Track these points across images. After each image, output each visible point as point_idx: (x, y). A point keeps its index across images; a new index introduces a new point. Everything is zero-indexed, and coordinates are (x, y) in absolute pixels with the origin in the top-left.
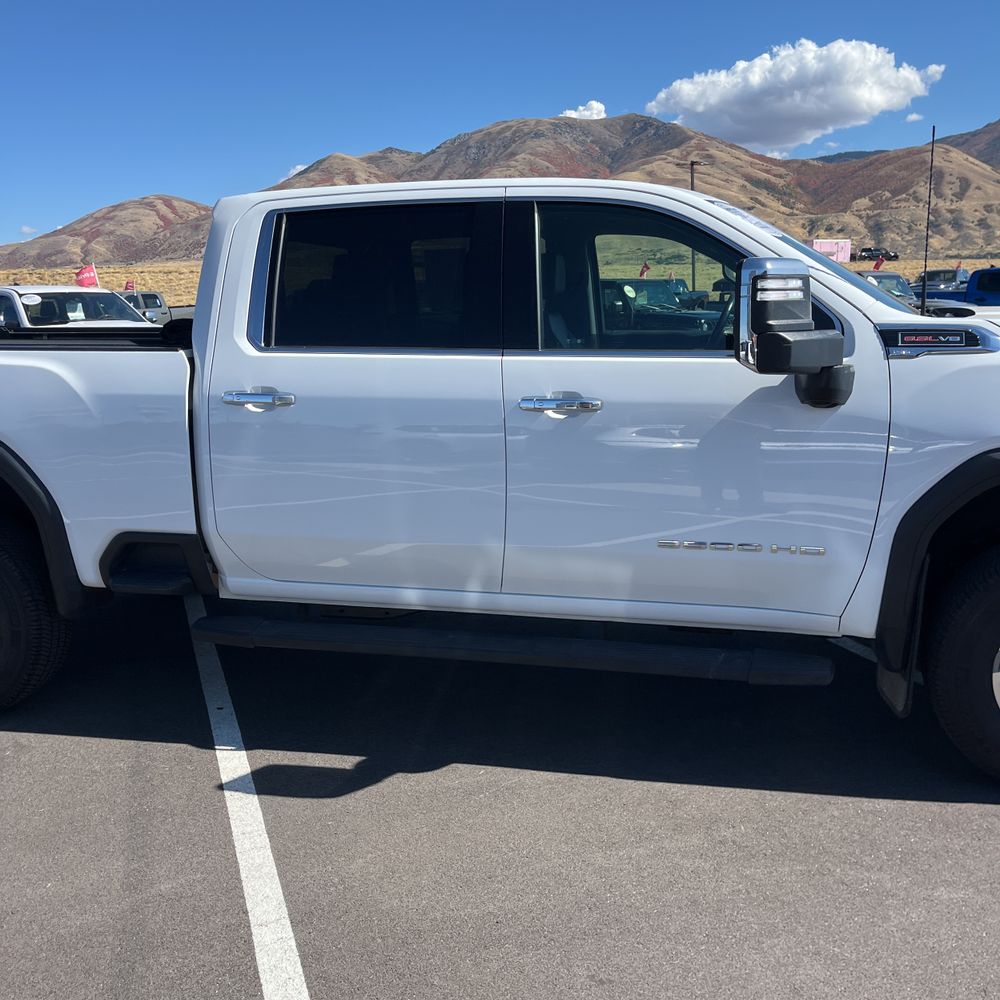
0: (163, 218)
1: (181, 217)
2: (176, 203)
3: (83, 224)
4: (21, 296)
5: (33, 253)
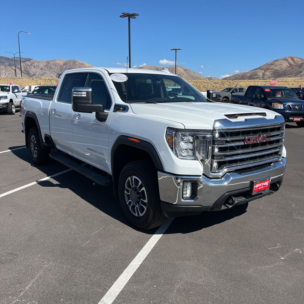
0: (290, 64)
1: (296, 63)
2: (295, 59)
3: (264, 66)
5: (249, 75)
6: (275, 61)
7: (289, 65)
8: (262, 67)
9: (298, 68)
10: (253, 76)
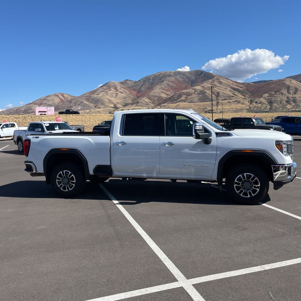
0: (61, 99)
1: (66, 99)
2: (65, 95)
4: (44, 124)
5: (23, 109)
6: (47, 96)
7: (60, 101)
8: (36, 102)
9: (68, 104)
10: (28, 110)
